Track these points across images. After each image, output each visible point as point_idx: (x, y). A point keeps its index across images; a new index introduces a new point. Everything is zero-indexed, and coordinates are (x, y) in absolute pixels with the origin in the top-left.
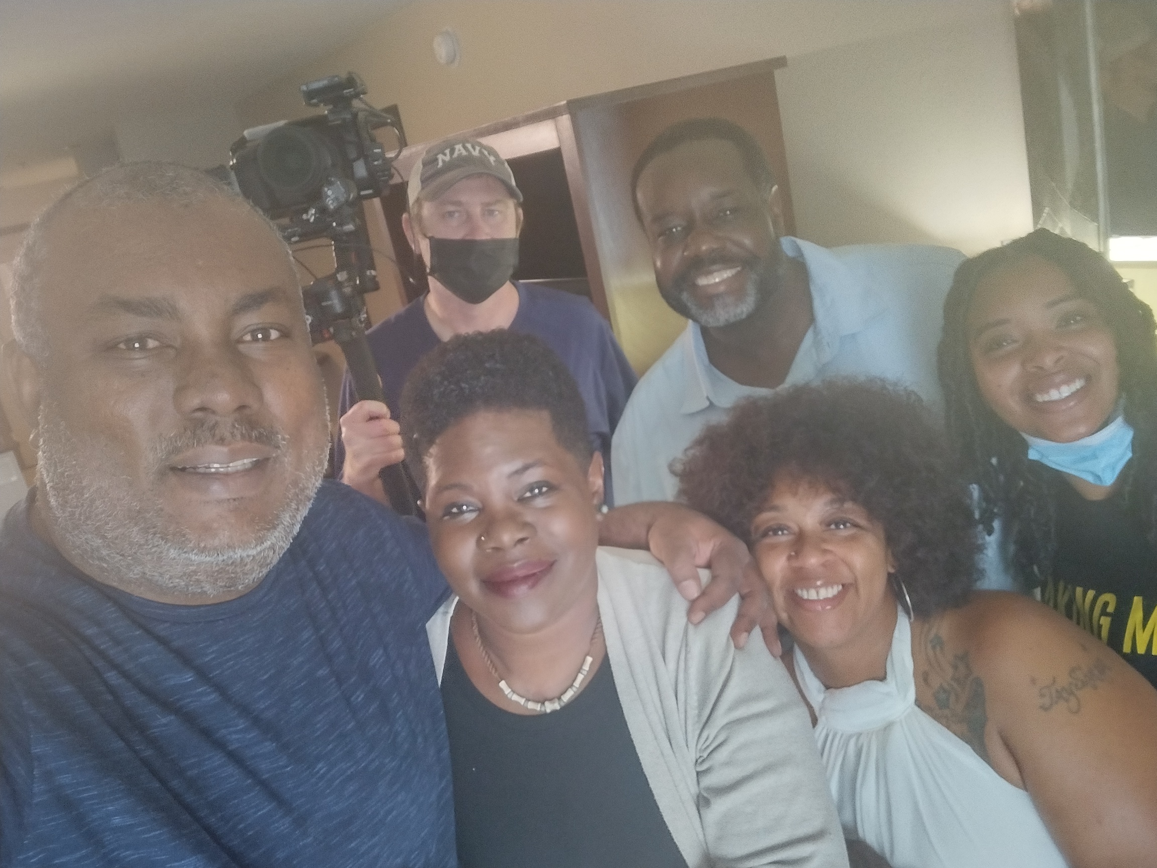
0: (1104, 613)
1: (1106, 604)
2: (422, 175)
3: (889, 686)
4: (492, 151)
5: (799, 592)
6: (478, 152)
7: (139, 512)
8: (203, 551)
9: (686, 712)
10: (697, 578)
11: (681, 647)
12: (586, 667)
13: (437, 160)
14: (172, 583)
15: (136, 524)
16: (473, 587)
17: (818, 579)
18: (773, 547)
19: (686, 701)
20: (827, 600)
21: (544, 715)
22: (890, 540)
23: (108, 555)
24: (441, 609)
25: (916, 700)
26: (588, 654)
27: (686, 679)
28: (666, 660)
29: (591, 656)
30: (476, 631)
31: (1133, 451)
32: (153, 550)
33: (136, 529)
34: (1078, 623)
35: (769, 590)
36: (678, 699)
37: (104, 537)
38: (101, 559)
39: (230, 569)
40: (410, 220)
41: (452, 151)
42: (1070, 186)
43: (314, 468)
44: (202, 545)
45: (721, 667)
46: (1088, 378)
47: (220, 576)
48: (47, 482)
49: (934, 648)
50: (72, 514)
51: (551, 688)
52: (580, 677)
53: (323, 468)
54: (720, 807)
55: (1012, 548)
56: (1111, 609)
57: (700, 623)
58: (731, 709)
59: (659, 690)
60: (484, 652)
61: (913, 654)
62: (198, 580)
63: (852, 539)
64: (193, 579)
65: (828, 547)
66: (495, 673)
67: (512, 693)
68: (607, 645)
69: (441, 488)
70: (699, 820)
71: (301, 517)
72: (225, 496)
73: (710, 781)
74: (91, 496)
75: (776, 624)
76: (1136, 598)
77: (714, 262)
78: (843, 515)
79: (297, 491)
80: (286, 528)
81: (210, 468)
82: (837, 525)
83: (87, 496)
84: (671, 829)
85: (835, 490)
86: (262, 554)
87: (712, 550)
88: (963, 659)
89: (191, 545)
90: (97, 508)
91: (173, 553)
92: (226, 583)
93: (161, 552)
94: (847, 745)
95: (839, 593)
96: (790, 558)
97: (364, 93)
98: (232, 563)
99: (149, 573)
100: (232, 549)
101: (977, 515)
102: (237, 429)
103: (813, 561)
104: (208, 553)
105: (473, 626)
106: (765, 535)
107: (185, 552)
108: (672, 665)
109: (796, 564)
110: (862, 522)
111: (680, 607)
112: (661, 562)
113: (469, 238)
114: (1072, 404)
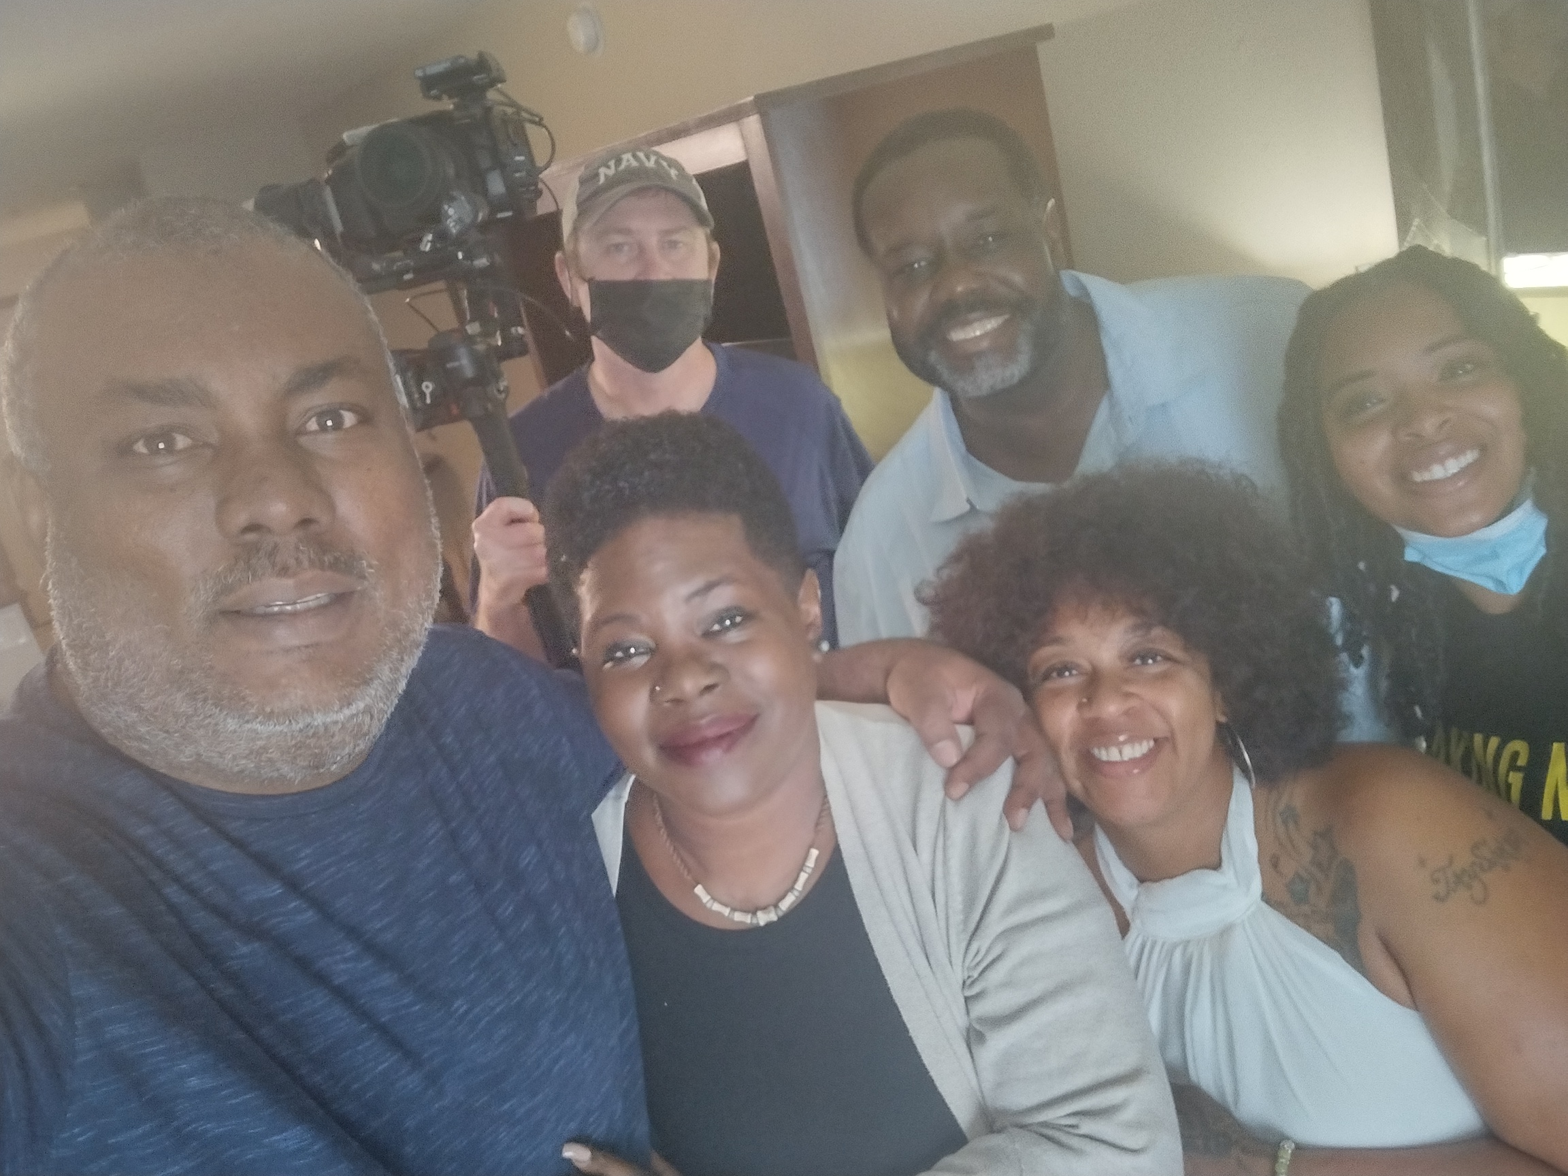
0: (1513, 767)
1: (1515, 755)
2: (578, 196)
3: (1225, 877)
4: (673, 163)
5: (1096, 751)
6: (653, 163)
7: (181, 672)
8: (270, 716)
9: (947, 919)
10: (955, 738)
11: (938, 831)
12: (811, 863)
13: (597, 175)
14: (237, 765)
15: (179, 689)
16: (649, 755)
17: (1119, 732)
18: (1057, 693)
19: (947, 902)
20: (1134, 762)
21: (755, 930)
22: (1218, 678)
23: (148, 732)
24: (612, 793)
25: (1263, 895)
26: (811, 846)
27: (946, 874)
28: (918, 848)
29: (817, 848)
30: (660, 819)
31: (1548, 546)
32: (207, 721)
33: (179, 696)
34: (1480, 781)
35: (1053, 750)
36: (936, 901)
37: (139, 709)
38: (140, 739)
39: (312, 742)
40: (565, 262)
41: (619, 162)
42: (1447, 187)
43: (419, 604)
44: (268, 709)
45: (993, 856)
46: (1483, 448)
47: (298, 752)
48: (61, 637)
49: (1285, 823)
50: (96, 679)
51: (765, 892)
52: (803, 877)
53: (433, 603)
54: (998, 1043)
55: (1384, 684)
56: (1522, 761)
57: (962, 797)
58: (1010, 910)
59: (909, 889)
60: (672, 848)
61: (1256, 832)
62: (270, 760)
63: (1164, 677)
64: (264, 758)
65: (1132, 689)
66: (688, 875)
67: (712, 901)
68: (838, 831)
69: (598, 623)
70: (970, 1060)
71: (407, 669)
72: (295, 642)
73: (982, 1008)
74: (119, 653)
75: (1065, 796)
76: (1555, 745)
77: (972, 308)
78: (1151, 646)
79: (398, 635)
80: (386, 685)
81: (271, 606)
82: (1144, 659)
83: (113, 653)
84: (933, 1073)
85: (1139, 611)
86: (355, 720)
87: (975, 700)
88: (1325, 836)
89: (253, 711)
90: (127, 670)
91: (232, 724)
92: (310, 762)
93: (216, 724)
94: (1172, 955)
95: (1150, 750)
96: (1080, 706)
97: (502, 81)
98: (314, 734)
99: (205, 754)
100: (307, 712)
101: (1339, 640)
102: (303, 552)
103: (1111, 708)
104: (277, 720)
105: (655, 814)
106: (1046, 677)
107: (247, 722)
108: (926, 855)
109: (1089, 714)
110: (1177, 653)
111: (934, 776)
112: (906, 719)
113: (641, 278)
114: (1461, 484)
